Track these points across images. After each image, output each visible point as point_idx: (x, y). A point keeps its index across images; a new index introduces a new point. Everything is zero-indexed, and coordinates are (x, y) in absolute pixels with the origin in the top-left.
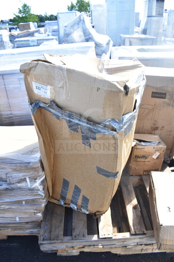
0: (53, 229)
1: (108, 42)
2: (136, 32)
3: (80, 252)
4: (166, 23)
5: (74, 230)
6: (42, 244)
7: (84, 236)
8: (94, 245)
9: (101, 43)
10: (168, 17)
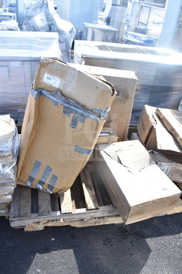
0: (22, 208)
1: (71, 30)
2: (99, 18)
3: (45, 227)
4: (130, 13)
5: (40, 208)
6: (12, 221)
7: (48, 212)
8: (57, 220)
9: (64, 30)
10: (132, 8)
